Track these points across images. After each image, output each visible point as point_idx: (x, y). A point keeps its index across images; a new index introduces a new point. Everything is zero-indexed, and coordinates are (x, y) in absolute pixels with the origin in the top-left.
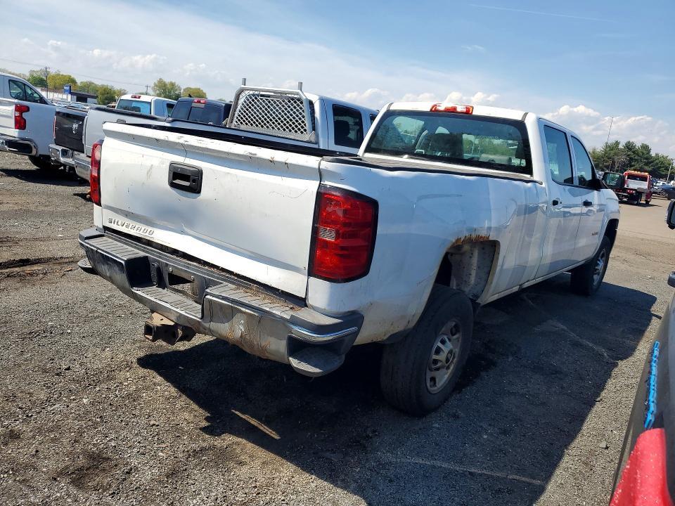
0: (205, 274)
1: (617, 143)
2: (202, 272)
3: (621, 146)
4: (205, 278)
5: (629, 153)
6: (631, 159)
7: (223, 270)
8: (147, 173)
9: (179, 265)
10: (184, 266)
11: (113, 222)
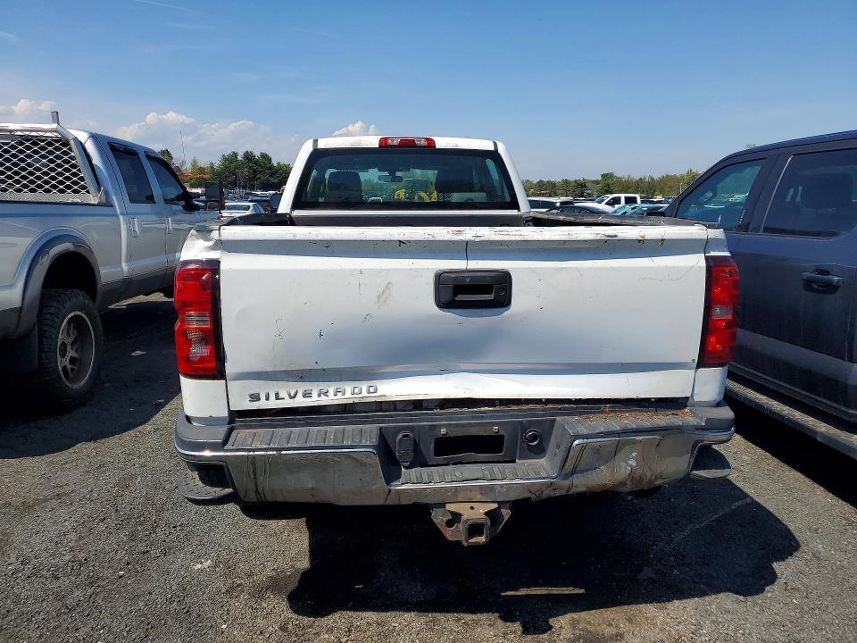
0: (517, 416)
1: (235, 155)
2: (512, 416)
3: (239, 158)
4: (521, 422)
5: (251, 165)
6: (255, 171)
7: (549, 401)
8: (379, 297)
9: (460, 419)
10: (473, 418)
11: (263, 397)
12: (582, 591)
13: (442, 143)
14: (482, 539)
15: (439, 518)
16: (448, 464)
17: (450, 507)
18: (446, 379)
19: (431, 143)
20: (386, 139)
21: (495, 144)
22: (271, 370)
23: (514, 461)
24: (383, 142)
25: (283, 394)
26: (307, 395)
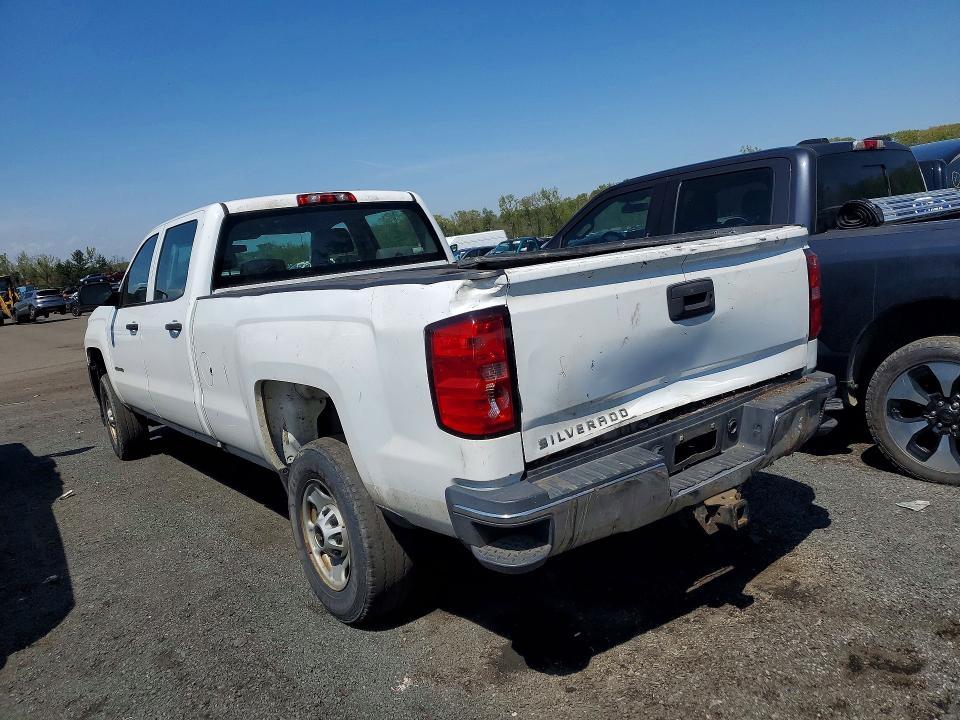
4: (726, 415)
8: (633, 319)
9: (690, 423)
10: (698, 420)
11: (549, 442)
12: (731, 568)
13: (361, 196)
14: (743, 520)
15: (700, 515)
16: (681, 471)
17: (709, 502)
18: (669, 390)
19: (350, 197)
20: (304, 196)
21: (413, 196)
22: (556, 411)
23: (720, 453)
24: (302, 199)
25: (564, 435)
26: (580, 430)
